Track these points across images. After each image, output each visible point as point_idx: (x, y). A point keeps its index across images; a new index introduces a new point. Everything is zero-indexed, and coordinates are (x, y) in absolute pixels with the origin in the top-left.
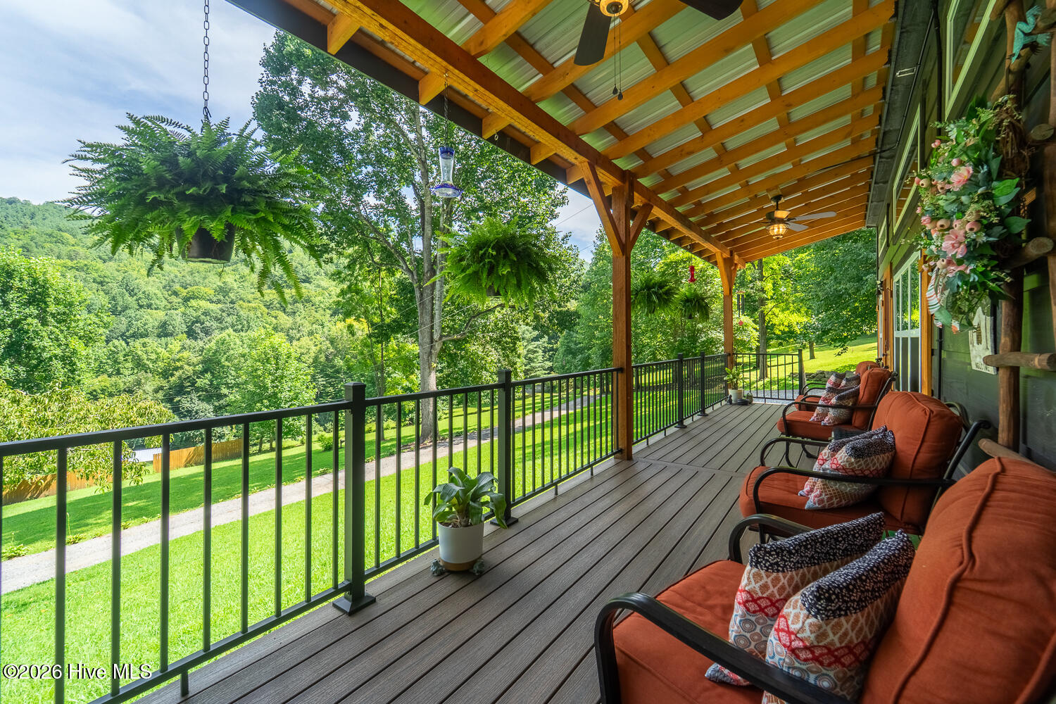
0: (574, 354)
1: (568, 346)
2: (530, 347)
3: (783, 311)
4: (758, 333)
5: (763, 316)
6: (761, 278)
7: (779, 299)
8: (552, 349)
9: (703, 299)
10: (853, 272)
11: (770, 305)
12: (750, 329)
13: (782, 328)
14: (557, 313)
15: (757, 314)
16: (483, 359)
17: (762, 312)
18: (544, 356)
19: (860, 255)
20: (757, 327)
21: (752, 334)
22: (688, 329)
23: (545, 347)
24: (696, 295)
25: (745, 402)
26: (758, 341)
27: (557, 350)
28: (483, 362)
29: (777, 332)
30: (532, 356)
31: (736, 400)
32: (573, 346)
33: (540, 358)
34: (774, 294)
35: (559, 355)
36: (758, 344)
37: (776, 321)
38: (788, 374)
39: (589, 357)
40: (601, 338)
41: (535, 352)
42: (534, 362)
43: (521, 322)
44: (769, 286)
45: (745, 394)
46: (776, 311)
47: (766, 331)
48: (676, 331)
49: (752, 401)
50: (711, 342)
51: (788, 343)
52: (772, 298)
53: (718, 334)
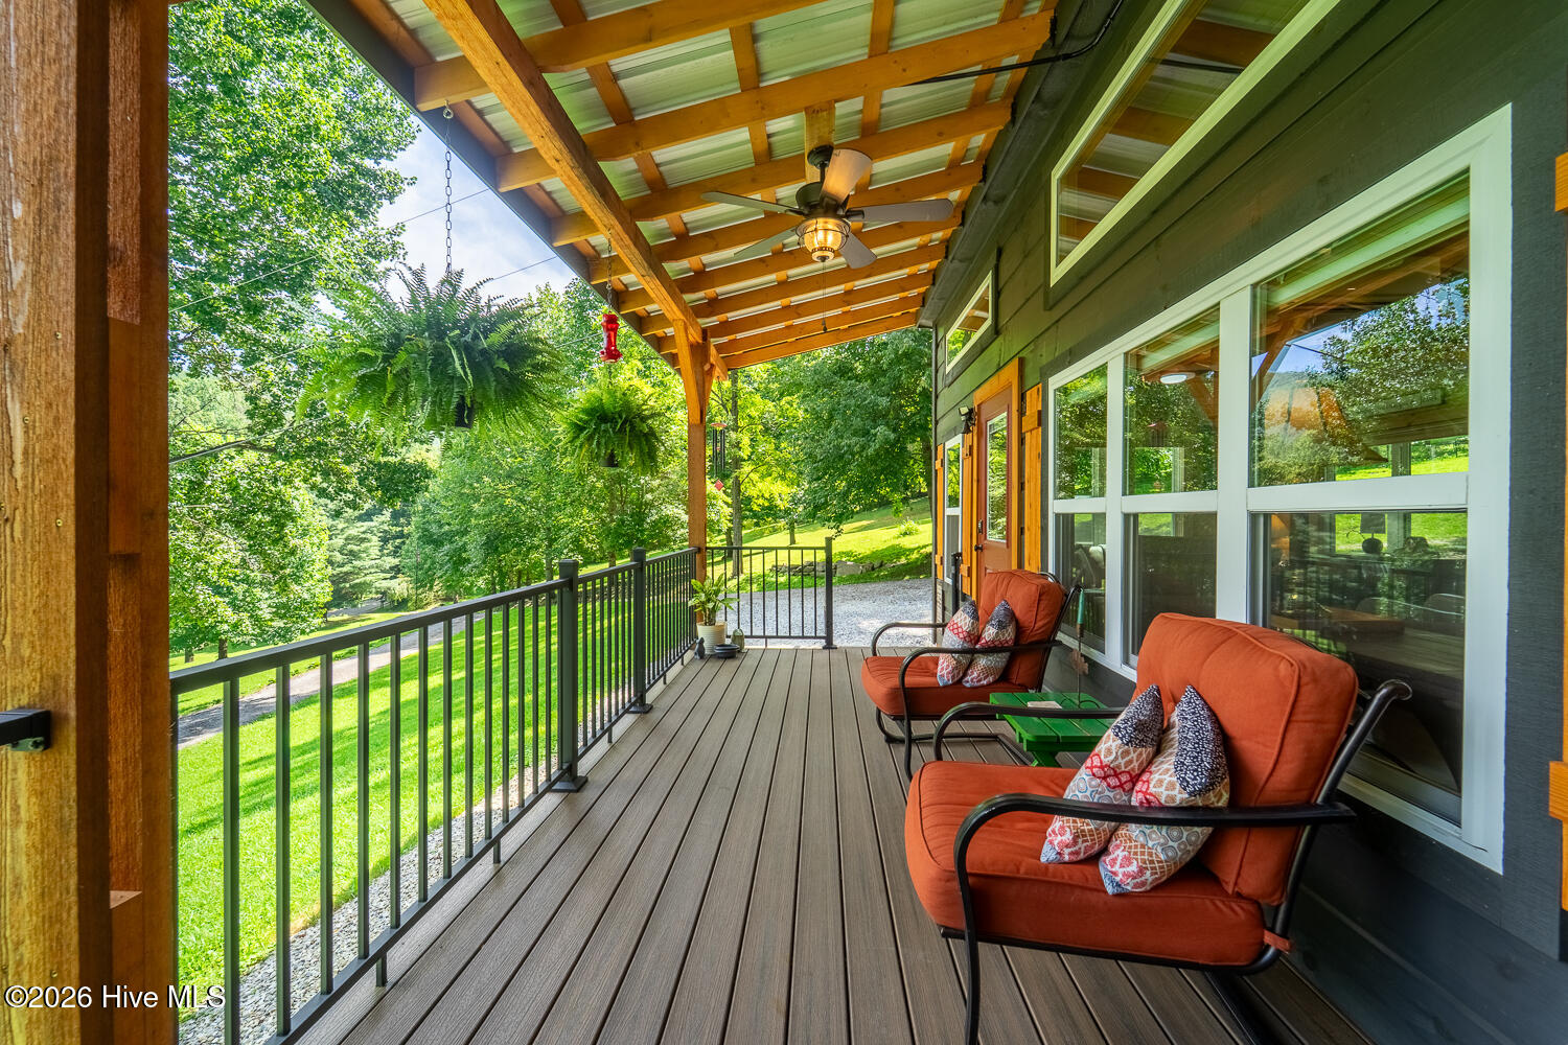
0: (437, 543)
1: (427, 530)
2: (353, 531)
3: (762, 477)
4: (731, 510)
5: (738, 484)
6: (736, 429)
7: (758, 460)
8: (401, 535)
9: (644, 419)
10: (857, 422)
11: (747, 468)
12: (720, 503)
13: (761, 501)
14: (379, 466)
15: (730, 482)
16: (199, 559)
17: (737, 477)
18: (382, 549)
19: (865, 399)
20: (729, 500)
21: (721, 509)
22: (632, 502)
23: (385, 531)
24: (627, 406)
25: (730, 653)
26: (730, 521)
27: (409, 536)
28: (201, 565)
29: (755, 508)
30: (355, 548)
31: (712, 650)
32: (434, 528)
33: (375, 552)
34: (752, 453)
35: (411, 544)
36: (730, 525)
37: (752, 492)
38: (768, 566)
39: (464, 548)
40: (485, 516)
41: (363, 540)
42: (360, 558)
43: (297, 482)
44: (746, 441)
45: (730, 633)
46: (755, 477)
47: (741, 504)
48: (612, 505)
49: (742, 645)
50: (666, 522)
51: (766, 522)
52: (750, 458)
53: (676, 510)
